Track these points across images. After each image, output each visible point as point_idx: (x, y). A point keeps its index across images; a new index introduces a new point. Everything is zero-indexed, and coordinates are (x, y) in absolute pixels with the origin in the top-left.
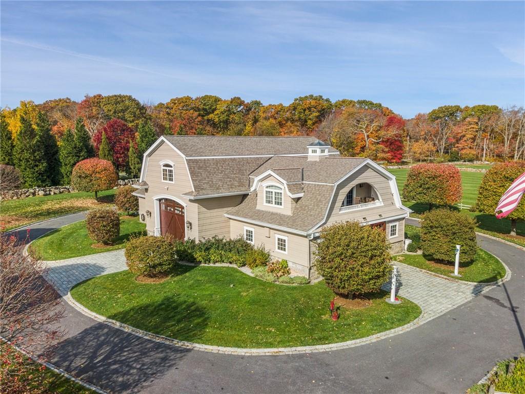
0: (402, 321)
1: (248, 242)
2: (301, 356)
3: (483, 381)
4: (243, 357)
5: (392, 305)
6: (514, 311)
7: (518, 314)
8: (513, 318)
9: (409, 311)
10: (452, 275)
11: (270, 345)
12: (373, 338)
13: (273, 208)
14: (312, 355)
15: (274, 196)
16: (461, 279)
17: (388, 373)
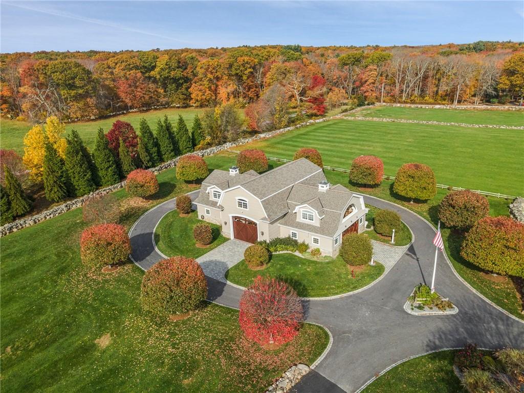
0: (379, 274)
1: (294, 238)
2: (351, 296)
3: (412, 295)
4: (331, 300)
5: (373, 266)
6: (418, 260)
7: (419, 262)
8: (418, 264)
9: (379, 269)
10: (390, 242)
11: (337, 294)
12: (372, 284)
13: (307, 221)
14: (354, 295)
15: (308, 216)
16: (395, 245)
17: (383, 298)
